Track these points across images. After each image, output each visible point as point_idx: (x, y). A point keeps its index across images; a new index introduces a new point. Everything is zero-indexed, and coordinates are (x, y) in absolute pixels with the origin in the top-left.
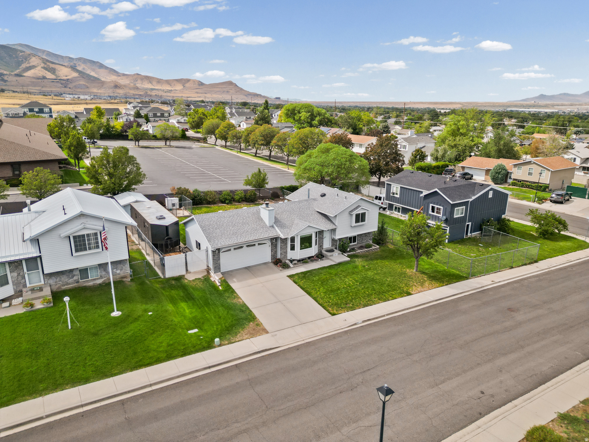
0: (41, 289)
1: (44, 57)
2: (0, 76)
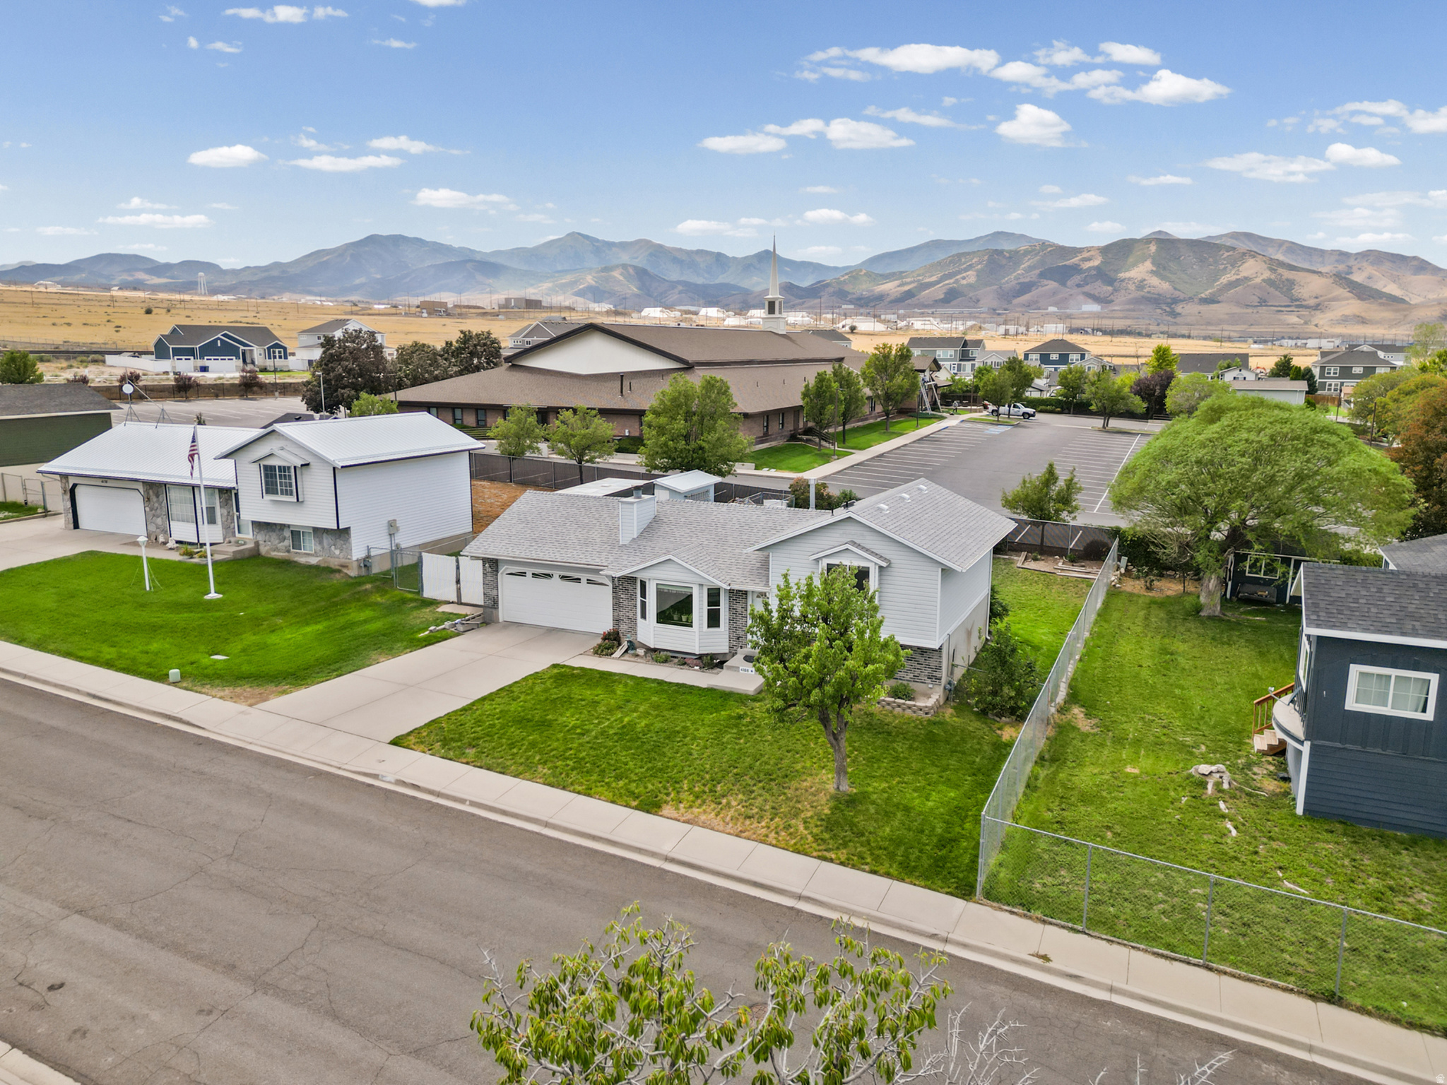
1: (1280, 257)
2: (1169, 305)
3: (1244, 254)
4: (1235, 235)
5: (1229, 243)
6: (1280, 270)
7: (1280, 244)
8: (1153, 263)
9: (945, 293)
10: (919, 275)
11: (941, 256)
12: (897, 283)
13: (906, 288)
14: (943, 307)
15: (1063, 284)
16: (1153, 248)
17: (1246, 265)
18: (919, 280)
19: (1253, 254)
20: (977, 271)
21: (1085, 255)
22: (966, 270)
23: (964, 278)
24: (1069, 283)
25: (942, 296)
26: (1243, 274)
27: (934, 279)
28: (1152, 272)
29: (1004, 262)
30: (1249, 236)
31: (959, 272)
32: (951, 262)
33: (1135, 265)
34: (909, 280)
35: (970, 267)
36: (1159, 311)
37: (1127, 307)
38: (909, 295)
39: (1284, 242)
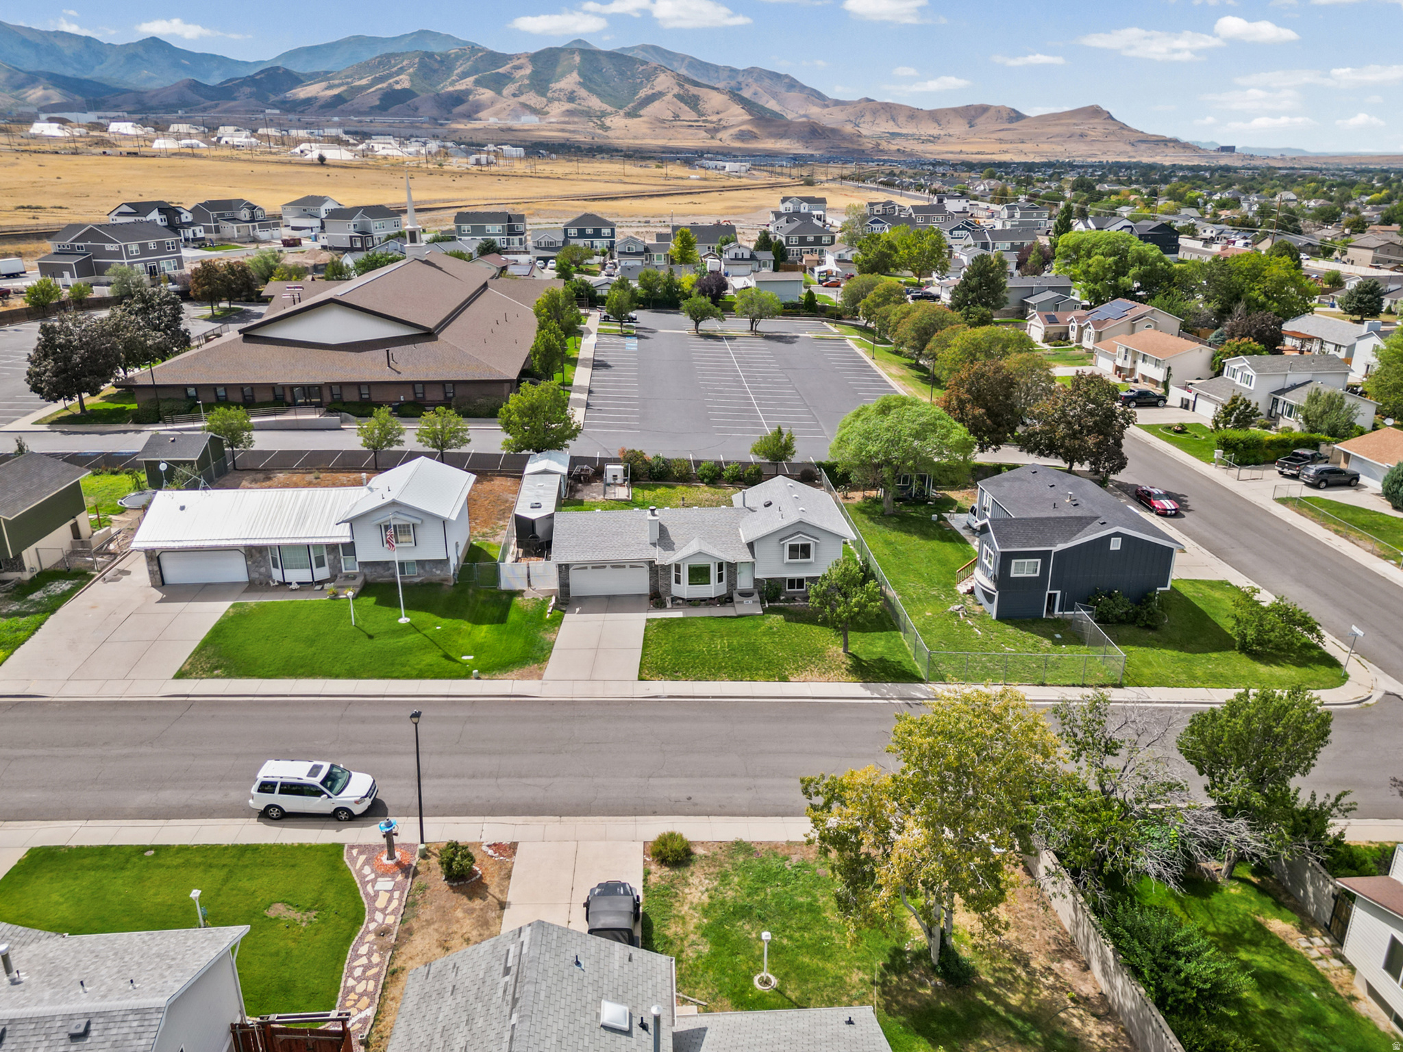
0: (354, 578)
1: (683, 71)
2: (599, 117)
3: (656, 69)
4: (645, 48)
5: (641, 55)
6: (687, 86)
7: (683, 58)
8: (580, 74)
9: (381, 99)
10: (347, 77)
11: (367, 56)
12: (324, 84)
13: (336, 91)
14: (381, 115)
15: (499, 93)
16: (577, 59)
17: (658, 80)
18: (347, 83)
19: (664, 69)
20: (409, 75)
21: (516, 63)
22: (399, 73)
23: (397, 83)
24: (505, 92)
25: (378, 103)
26: (657, 89)
27: (364, 82)
28: (580, 83)
29: (436, 66)
30: (656, 50)
31: (391, 76)
32: (380, 63)
33: (563, 75)
34: (336, 82)
35: (401, 70)
36: (591, 124)
37: (563, 119)
38: (338, 100)
39: (687, 56)
